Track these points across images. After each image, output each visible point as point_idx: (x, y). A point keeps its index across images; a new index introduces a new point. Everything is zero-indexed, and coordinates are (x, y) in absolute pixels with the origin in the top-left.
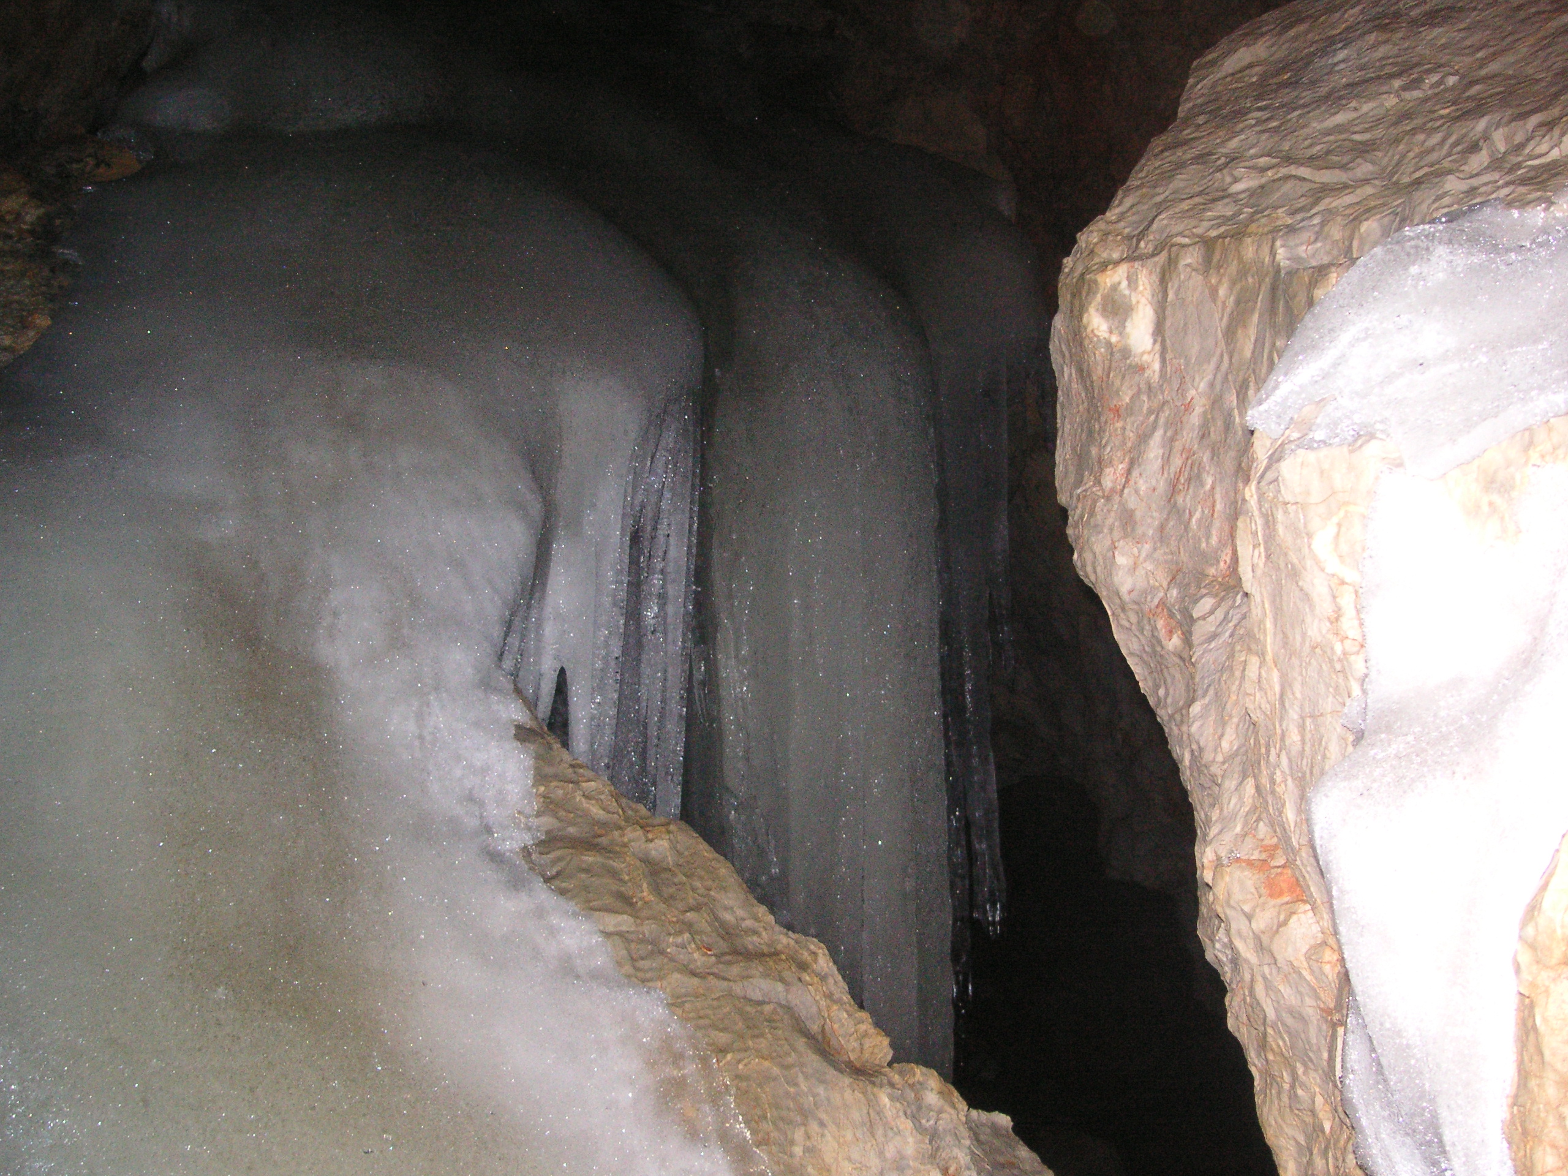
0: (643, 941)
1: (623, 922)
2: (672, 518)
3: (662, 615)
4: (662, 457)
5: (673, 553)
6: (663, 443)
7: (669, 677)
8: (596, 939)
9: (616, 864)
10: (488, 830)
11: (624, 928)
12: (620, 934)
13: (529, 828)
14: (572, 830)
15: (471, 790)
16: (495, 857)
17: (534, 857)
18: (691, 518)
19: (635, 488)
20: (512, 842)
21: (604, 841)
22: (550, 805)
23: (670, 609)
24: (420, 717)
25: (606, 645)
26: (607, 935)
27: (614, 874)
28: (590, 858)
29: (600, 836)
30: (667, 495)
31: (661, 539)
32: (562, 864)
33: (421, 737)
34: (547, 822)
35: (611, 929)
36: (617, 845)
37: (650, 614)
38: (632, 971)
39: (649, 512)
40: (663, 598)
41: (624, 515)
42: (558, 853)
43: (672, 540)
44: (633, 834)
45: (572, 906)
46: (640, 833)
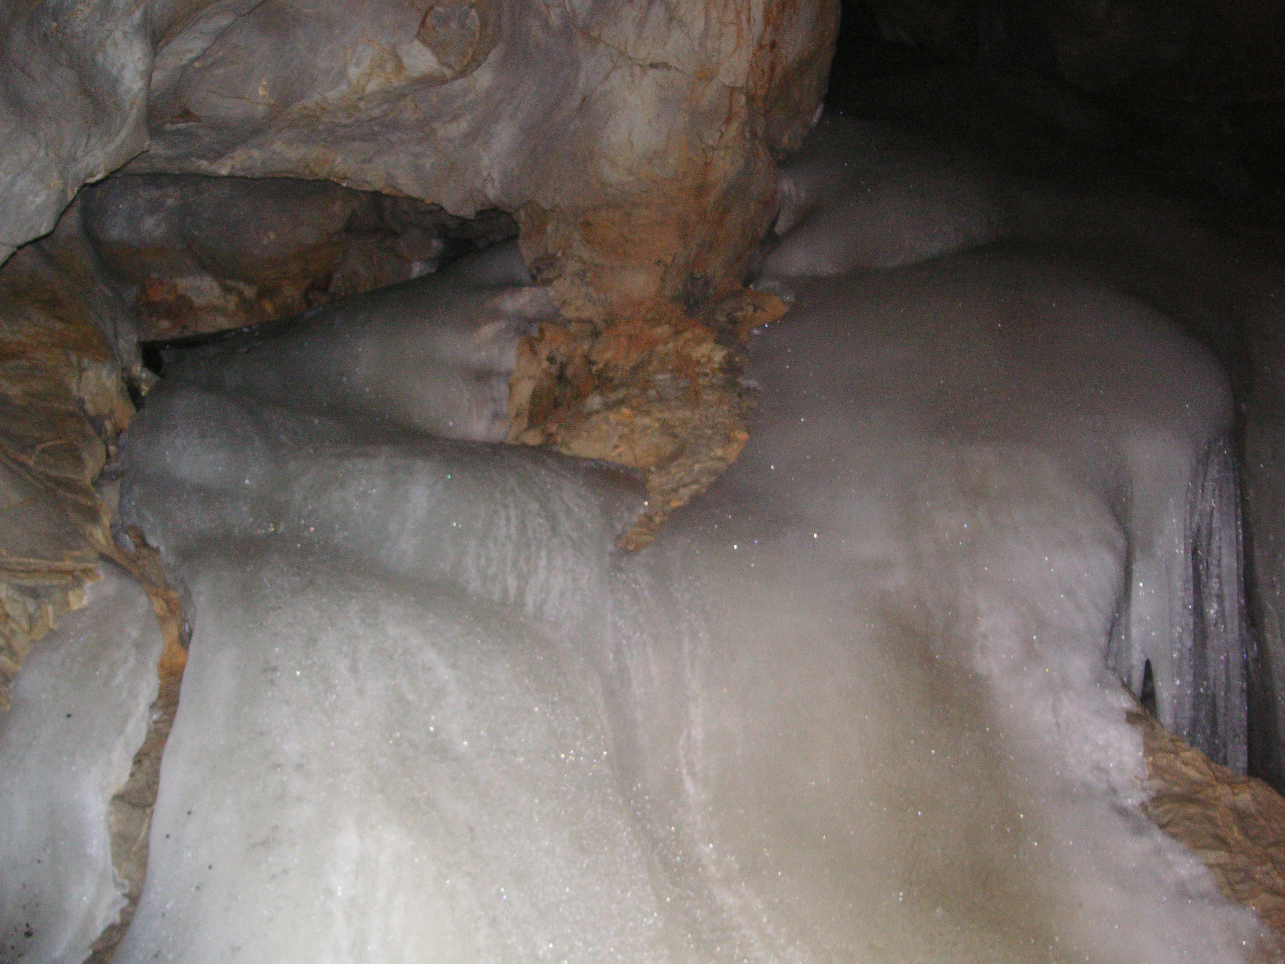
0: (1238, 870)
1: (1220, 856)
2: (1223, 534)
3: (1221, 613)
4: (1209, 485)
5: (1225, 560)
6: (1209, 476)
7: (1231, 660)
8: (1202, 869)
9: (1211, 813)
10: (1114, 791)
11: (1222, 861)
12: (1219, 866)
13: (1144, 789)
14: (1176, 789)
15: (1098, 763)
16: (1122, 812)
17: (1150, 810)
18: (1237, 530)
19: (1192, 514)
20: (1132, 800)
21: (1201, 796)
22: (1157, 771)
23: (1227, 605)
24: (1055, 710)
25: (1181, 640)
26: (1210, 866)
27: (1211, 820)
28: (1192, 810)
29: (1198, 792)
30: (1216, 515)
31: (1215, 552)
32: (1171, 815)
33: (1058, 724)
34: (1157, 783)
35: (1212, 861)
36: (1212, 799)
37: (1212, 611)
38: (1230, 892)
39: (1204, 532)
40: (1220, 598)
41: (1185, 538)
42: (1167, 807)
43: (1224, 551)
44: (1223, 790)
45: (1182, 845)
46: (1227, 789)
